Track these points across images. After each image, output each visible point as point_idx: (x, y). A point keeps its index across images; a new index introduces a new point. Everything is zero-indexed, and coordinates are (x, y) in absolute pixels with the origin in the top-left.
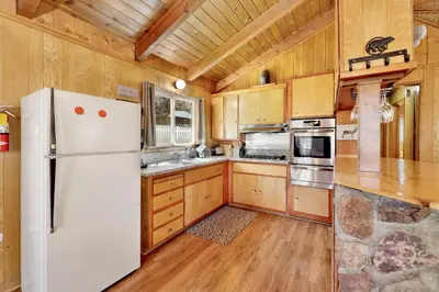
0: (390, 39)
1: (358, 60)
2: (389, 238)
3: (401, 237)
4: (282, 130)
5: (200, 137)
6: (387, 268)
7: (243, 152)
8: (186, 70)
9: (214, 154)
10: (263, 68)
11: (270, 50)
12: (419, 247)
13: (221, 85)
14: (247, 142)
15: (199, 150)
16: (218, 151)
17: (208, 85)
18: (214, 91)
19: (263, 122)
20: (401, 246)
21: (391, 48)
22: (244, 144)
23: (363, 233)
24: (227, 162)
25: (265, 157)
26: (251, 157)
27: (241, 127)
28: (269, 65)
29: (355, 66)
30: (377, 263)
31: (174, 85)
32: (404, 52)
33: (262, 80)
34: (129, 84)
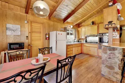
0: (112, 21)
1: (107, 25)
2: (110, 54)
3: (112, 53)
4: (97, 36)
5: (76, 38)
6: (110, 58)
7: (86, 41)
8: (73, 23)
9: (79, 42)
10: (92, 21)
11: (94, 16)
12: (114, 55)
13: (80, 25)
14: (87, 39)
15: (76, 41)
16: (80, 41)
17: (77, 26)
18: (79, 27)
19: (91, 34)
20: (112, 55)
21: (112, 23)
22: (86, 39)
23: (106, 53)
24: (82, 44)
25: (92, 43)
26: (88, 42)
27: (86, 35)
28: (94, 20)
29: (106, 26)
30: (108, 57)
31: (70, 27)
32: (115, 24)
33: (91, 24)
34: (62, 28)
